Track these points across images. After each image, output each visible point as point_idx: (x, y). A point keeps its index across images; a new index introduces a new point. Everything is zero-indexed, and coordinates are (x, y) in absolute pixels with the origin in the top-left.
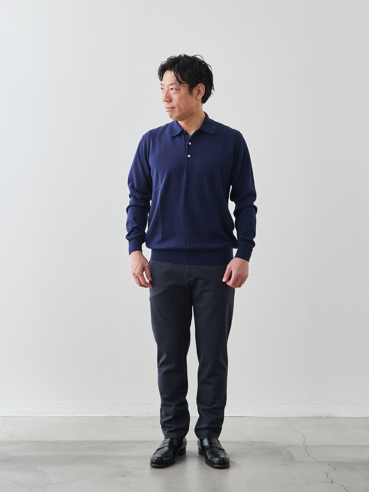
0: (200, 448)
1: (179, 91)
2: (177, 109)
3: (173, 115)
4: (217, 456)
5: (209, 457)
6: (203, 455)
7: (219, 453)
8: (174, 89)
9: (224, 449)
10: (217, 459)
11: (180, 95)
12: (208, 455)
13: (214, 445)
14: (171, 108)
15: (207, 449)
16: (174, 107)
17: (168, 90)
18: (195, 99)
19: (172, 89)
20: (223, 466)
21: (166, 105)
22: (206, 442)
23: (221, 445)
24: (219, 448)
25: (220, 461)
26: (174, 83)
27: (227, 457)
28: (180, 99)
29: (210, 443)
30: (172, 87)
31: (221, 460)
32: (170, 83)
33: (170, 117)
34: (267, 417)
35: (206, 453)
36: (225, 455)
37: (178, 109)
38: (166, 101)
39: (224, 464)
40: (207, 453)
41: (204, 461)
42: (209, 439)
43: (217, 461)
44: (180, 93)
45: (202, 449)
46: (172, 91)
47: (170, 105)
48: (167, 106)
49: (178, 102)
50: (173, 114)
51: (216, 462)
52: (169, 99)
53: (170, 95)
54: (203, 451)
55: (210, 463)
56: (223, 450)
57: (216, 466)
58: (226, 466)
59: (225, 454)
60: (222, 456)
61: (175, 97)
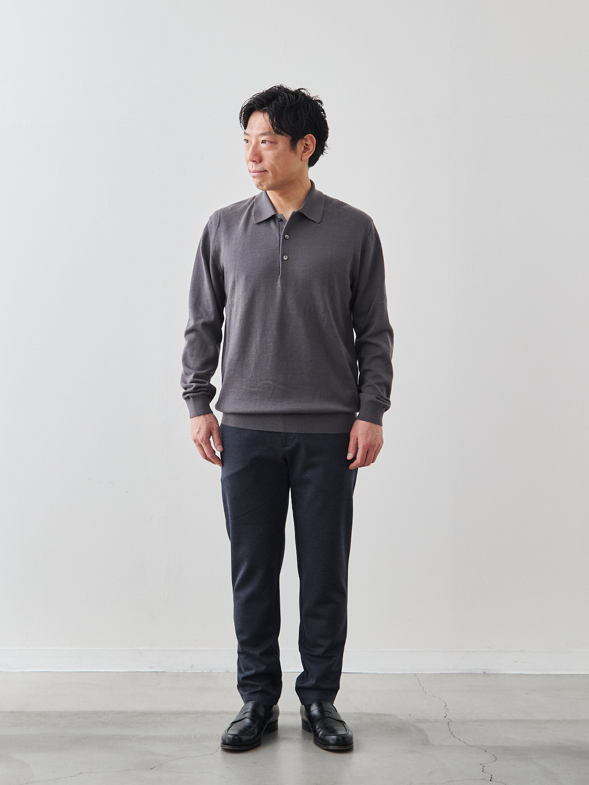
0: (306, 719)
1: (276, 146)
2: (270, 174)
3: (262, 184)
4: (333, 732)
5: (321, 733)
6: (310, 731)
7: (336, 728)
8: (267, 142)
9: (344, 721)
10: (334, 737)
11: (276, 151)
12: (319, 730)
13: (327, 714)
14: (261, 172)
15: (318, 720)
16: (266, 171)
17: (257, 144)
18: (300, 158)
19: (264, 142)
20: (342, 748)
21: (252, 166)
22: (315, 710)
23: (338, 715)
24: (336, 719)
25: (338, 739)
26: (267, 133)
27: (350, 733)
28: (277, 158)
29: (322, 711)
30: (263, 138)
31: (341, 738)
32: (261, 132)
33: (258, 186)
34: (385, 674)
35: (315, 726)
36: (346, 731)
37: (272, 173)
38: (254, 161)
39: (344, 745)
40: (317, 727)
41: (312, 741)
42: (320, 705)
43: (333, 740)
44: (276, 148)
45: (308, 721)
46: (263, 145)
47: (259, 167)
48: (254, 169)
49: (272, 162)
50: (263, 181)
51: (331, 742)
52: (257, 158)
53: (260, 151)
54: (309, 724)
55: (322, 743)
56: (342, 722)
57: (331, 747)
58: (347, 748)
59: (346, 729)
60: (342, 732)
61: (268, 155)
